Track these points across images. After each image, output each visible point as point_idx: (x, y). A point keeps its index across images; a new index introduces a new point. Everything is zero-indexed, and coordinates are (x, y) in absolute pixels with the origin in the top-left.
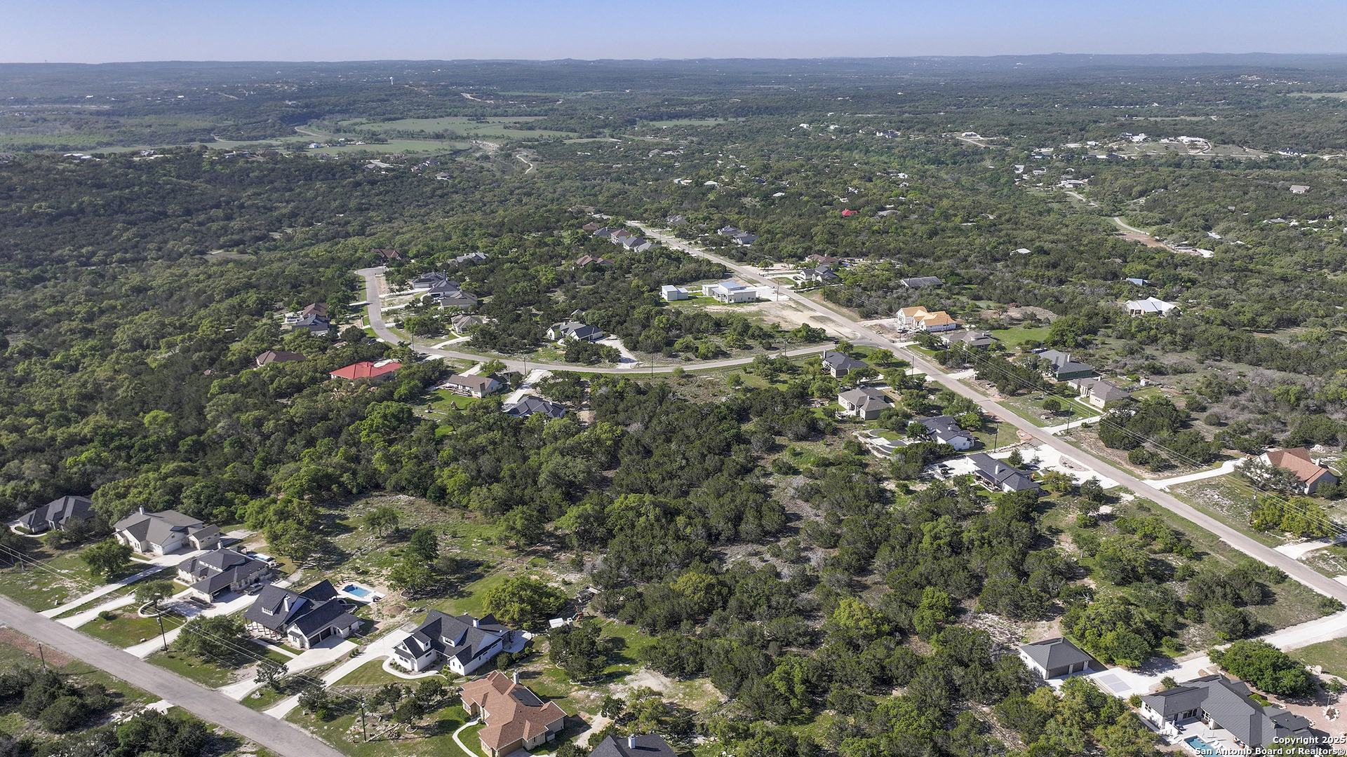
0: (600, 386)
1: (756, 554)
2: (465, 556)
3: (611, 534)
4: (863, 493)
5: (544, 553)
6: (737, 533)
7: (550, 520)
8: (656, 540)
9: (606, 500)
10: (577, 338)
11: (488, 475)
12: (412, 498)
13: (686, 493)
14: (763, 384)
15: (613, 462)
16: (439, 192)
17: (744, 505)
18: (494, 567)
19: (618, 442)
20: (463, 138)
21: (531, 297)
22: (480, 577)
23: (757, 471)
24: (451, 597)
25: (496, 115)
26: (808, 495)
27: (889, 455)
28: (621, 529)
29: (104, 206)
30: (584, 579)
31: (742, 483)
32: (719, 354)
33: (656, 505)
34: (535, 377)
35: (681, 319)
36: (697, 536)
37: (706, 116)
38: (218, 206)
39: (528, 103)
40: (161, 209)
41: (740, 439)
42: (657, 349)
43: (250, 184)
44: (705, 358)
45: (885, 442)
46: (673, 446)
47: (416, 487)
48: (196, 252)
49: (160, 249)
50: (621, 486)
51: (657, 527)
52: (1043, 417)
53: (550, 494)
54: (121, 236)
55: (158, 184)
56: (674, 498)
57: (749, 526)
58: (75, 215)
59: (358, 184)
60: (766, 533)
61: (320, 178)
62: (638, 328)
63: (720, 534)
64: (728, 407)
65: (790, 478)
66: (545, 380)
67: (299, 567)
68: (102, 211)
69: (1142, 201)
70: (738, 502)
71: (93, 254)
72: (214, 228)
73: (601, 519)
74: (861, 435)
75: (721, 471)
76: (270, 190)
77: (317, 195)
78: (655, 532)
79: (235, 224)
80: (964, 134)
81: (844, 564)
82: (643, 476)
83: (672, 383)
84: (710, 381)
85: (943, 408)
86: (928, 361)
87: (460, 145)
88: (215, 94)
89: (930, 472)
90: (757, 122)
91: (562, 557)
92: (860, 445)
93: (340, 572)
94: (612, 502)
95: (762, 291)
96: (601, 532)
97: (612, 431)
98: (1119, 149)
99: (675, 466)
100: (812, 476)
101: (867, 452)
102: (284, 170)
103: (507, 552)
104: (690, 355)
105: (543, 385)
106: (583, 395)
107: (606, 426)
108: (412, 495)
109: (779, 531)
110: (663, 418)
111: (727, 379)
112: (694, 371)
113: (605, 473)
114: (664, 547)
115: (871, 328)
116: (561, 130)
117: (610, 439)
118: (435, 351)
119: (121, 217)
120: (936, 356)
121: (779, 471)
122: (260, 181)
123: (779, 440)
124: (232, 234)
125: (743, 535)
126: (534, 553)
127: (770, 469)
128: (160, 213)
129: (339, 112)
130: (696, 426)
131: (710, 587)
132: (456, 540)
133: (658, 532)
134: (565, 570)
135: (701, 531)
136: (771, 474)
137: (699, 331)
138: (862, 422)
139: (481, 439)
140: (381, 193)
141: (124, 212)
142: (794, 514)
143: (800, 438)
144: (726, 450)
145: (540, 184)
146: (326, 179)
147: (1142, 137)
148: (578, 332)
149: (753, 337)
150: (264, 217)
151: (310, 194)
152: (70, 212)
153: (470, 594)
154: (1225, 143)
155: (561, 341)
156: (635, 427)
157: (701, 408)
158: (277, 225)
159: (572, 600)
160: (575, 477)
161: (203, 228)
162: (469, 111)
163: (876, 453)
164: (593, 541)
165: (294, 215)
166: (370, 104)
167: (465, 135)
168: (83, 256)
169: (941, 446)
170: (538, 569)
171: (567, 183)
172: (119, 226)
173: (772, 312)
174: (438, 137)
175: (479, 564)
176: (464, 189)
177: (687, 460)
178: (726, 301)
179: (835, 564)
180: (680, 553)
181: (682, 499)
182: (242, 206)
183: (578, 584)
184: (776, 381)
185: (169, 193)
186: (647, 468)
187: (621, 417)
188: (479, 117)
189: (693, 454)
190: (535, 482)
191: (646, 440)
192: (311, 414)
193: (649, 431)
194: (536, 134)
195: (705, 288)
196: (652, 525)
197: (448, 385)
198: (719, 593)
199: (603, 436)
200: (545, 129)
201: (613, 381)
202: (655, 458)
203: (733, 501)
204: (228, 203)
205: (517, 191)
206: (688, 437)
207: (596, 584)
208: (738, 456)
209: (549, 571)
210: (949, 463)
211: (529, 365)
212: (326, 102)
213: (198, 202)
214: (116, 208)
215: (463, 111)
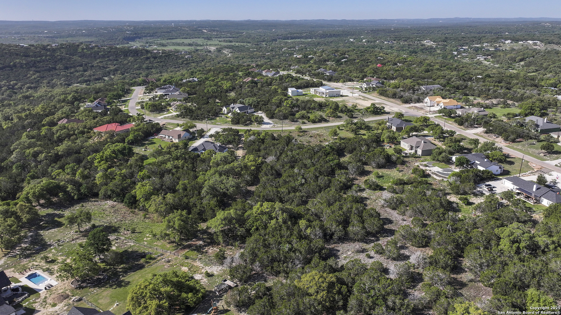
0: (250, 135)
1: (363, 251)
2: (136, 249)
3: (248, 232)
4: (438, 204)
5: (196, 247)
6: (346, 234)
7: (205, 221)
8: (283, 239)
9: (247, 206)
10: (239, 111)
11: (168, 188)
12: (115, 203)
13: (305, 203)
14: (351, 135)
15: (255, 181)
16: (185, 62)
17: (349, 211)
18: (154, 259)
19: (259, 167)
20: (201, 46)
21: (216, 94)
22: (141, 267)
23: (354, 187)
24: (111, 286)
25: (216, 38)
26: (395, 205)
27: (445, 178)
28: (257, 229)
29: (26, 64)
30: (225, 271)
31: (345, 196)
32: (322, 120)
33: (283, 211)
34: (212, 132)
35: (299, 102)
36: (316, 235)
37: (308, 38)
38: (81, 66)
39: (231, 34)
40: (54, 66)
41: (341, 166)
42: (285, 117)
43: (99, 58)
44: (314, 122)
45: (440, 170)
46: (296, 170)
47: (118, 195)
48: (66, 84)
49: (49, 83)
50: (259, 197)
51: (284, 228)
52: (542, 155)
53: (208, 201)
54: (32, 77)
55: (54, 56)
56: (297, 206)
57: (354, 228)
58: (12, 68)
59: (148, 58)
60: (368, 234)
61: (131, 55)
62: (274, 107)
63: (333, 234)
64: (331, 147)
65: (378, 193)
66: (217, 133)
67: (5, 255)
68: (25, 66)
69: (522, 63)
70: (345, 209)
71: (16, 84)
72: (77, 75)
73: (241, 221)
74: (421, 165)
75: (329, 187)
76: (108, 60)
77: (129, 62)
78: (282, 232)
79: (87, 73)
80: (425, 42)
81: (442, 263)
82: (274, 189)
83: (295, 135)
84: (317, 134)
85: (471, 149)
86: (451, 124)
87: (198, 48)
88: (98, 30)
89: (479, 189)
90: (330, 39)
91: (210, 251)
92: (423, 171)
93: (34, 260)
94: (251, 208)
95: (344, 92)
96: (241, 231)
97: (255, 160)
98: (500, 46)
99: (297, 183)
100: (394, 191)
101: (428, 176)
102: (115, 52)
103: (168, 246)
104: (305, 121)
105: (216, 136)
106: (240, 141)
107: (252, 157)
108: (115, 201)
109: (378, 232)
110: (289, 153)
111: (328, 133)
112: (308, 129)
113: (249, 188)
114: (290, 246)
115: (410, 108)
116: (244, 42)
117: (254, 166)
118: (160, 119)
119: (33, 69)
120: (455, 121)
121: (370, 188)
122: (103, 56)
123: (367, 168)
124: (85, 77)
125: (351, 236)
126: (189, 246)
127: (363, 186)
128: (53, 68)
129: (149, 36)
130: (311, 158)
131: (331, 285)
132: (133, 235)
133: (285, 232)
134: (209, 263)
135: (319, 232)
136: (364, 190)
137: (309, 108)
138: (419, 157)
139: (169, 165)
140: (158, 62)
141: (36, 67)
142: (387, 219)
143: (380, 166)
144: (332, 173)
145: (232, 60)
146: (134, 56)
147: (509, 41)
148: (240, 108)
149: (342, 111)
150: (101, 71)
151: (125, 62)
152: (9, 66)
153: (128, 283)
154: (550, 43)
155: (230, 114)
156: (270, 159)
157: (313, 148)
158: (107, 74)
159: (211, 292)
160: (228, 190)
161: (72, 75)
162: (205, 36)
163: (435, 176)
164: (235, 238)
165: (116, 70)
166: (163, 34)
167: (202, 44)
168: (11, 85)
169: (483, 172)
170: (189, 261)
171: (245, 60)
172: (31, 72)
173: (350, 101)
174: (190, 45)
175: (143, 255)
176: (197, 61)
177: (305, 179)
178: (324, 96)
179: (433, 263)
180: (303, 250)
181: (303, 206)
182: (93, 66)
183: (218, 276)
184: (359, 134)
185: (59, 60)
186: (278, 184)
187: (262, 153)
188: (209, 39)
189: (310, 175)
190: (200, 193)
191: (278, 167)
192: (69, 149)
193: (280, 162)
194: (233, 44)
195: (312, 91)
196: (281, 226)
197: (160, 136)
198: (339, 292)
199: (249, 164)
200: (237, 42)
201: (259, 133)
202: (284, 177)
203: (341, 208)
204: (86, 65)
205: (221, 63)
206: (305, 165)
207: (233, 278)
208: (340, 177)
209: (198, 263)
210: (492, 183)
211: (209, 126)
212: (144, 33)
213: (72, 64)
214: (32, 65)
215: (202, 36)
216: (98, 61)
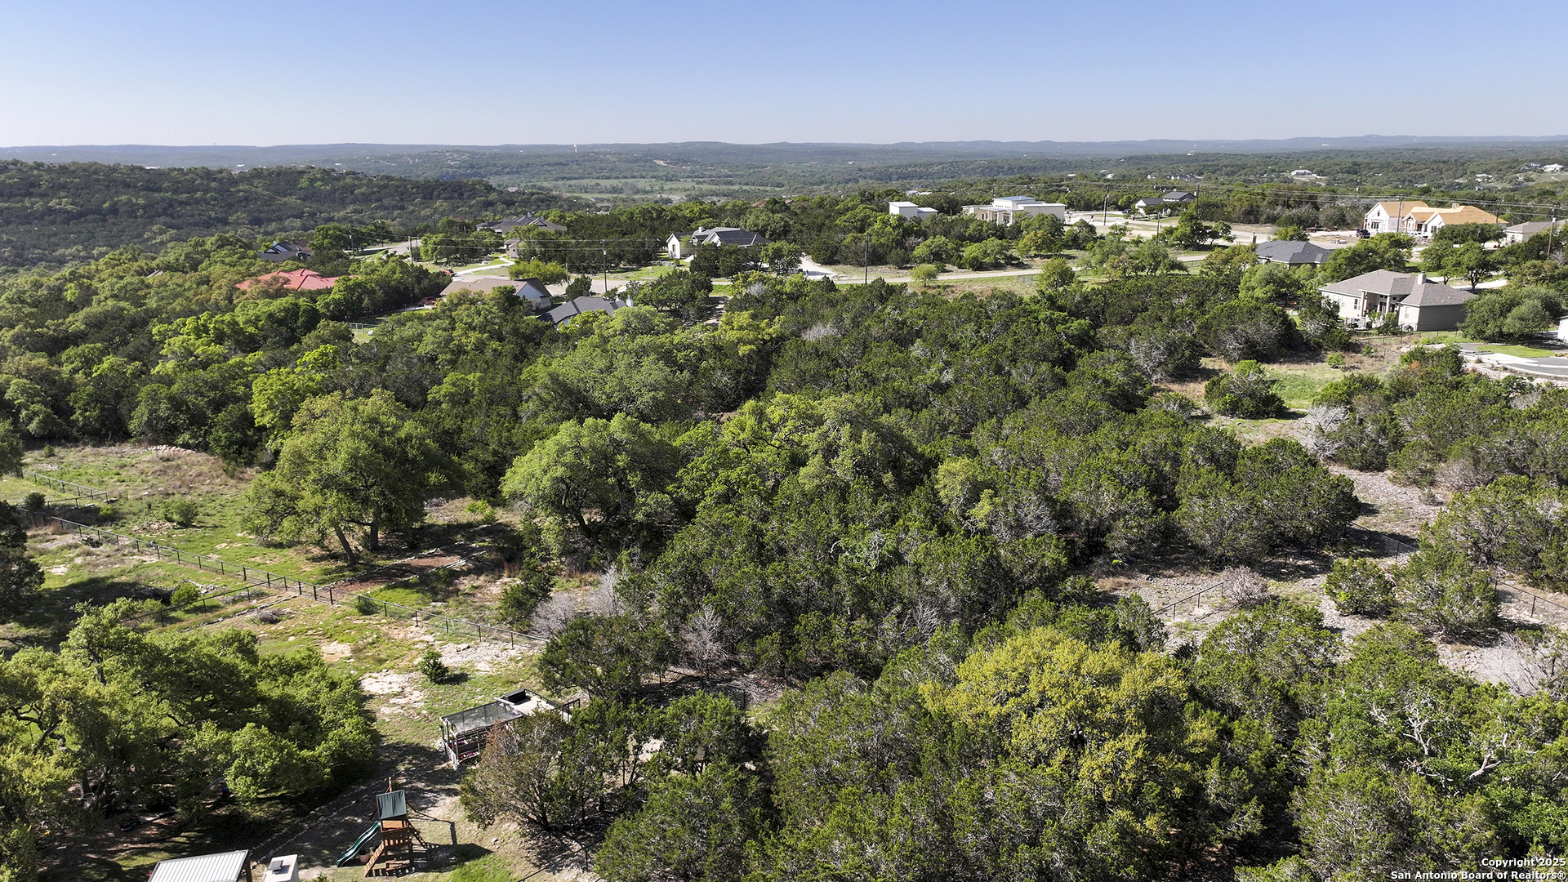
0: (747, 285)
5: (425, 575)
6: (1171, 530)
19: (768, 351)
20: (646, 192)
25: (690, 177)
28: (726, 498)
29: (144, 207)
35: (926, 224)
38: (300, 216)
39: (730, 169)
40: (220, 216)
42: (875, 263)
43: (354, 203)
45: (1521, 360)
51: (860, 492)
58: (104, 215)
61: (443, 196)
63: (1104, 529)
65: (1272, 425)
68: (141, 212)
76: (376, 208)
78: (852, 505)
80: (1293, 173)
87: (638, 196)
97: (755, 327)
98: (1528, 180)
103: (308, 569)
112: (958, 281)
116: (766, 185)
119: (164, 219)
121: (1232, 411)
122: (366, 199)
123: (1204, 362)
126: (394, 574)
128: (219, 220)
129: (508, 173)
133: (866, 506)
141: (171, 215)
146: (450, 198)
151: (426, 212)
152: (98, 211)
156: (818, 333)
162: (661, 174)
166: (546, 167)
167: (648, 189)
170: (372, 620)
172: (155, 228)
174: (615, 190)
183: (490, 681)
185: (240, 201)
188: (668, 180)
194: (735, 187)
196: (843, 487)
200: (747, 184)
209: (411, 632)
212: (495, 165)
213: (274, 211)
214: (160, 210)
215: (652, 174)
216: (350, 208)
